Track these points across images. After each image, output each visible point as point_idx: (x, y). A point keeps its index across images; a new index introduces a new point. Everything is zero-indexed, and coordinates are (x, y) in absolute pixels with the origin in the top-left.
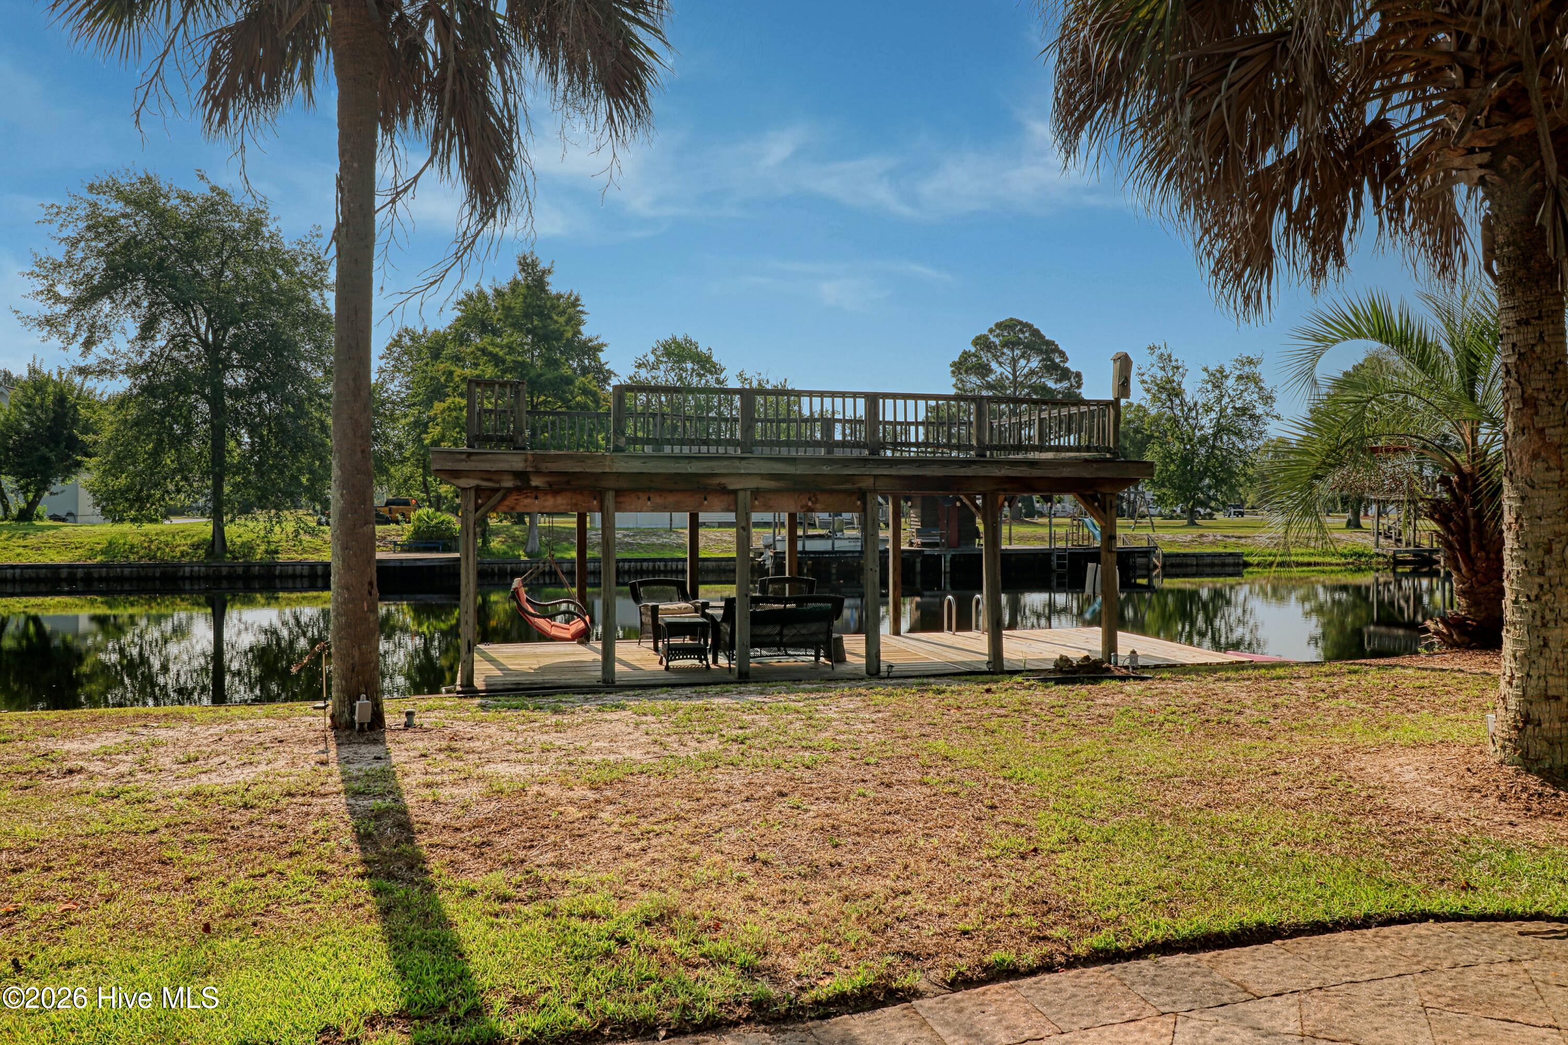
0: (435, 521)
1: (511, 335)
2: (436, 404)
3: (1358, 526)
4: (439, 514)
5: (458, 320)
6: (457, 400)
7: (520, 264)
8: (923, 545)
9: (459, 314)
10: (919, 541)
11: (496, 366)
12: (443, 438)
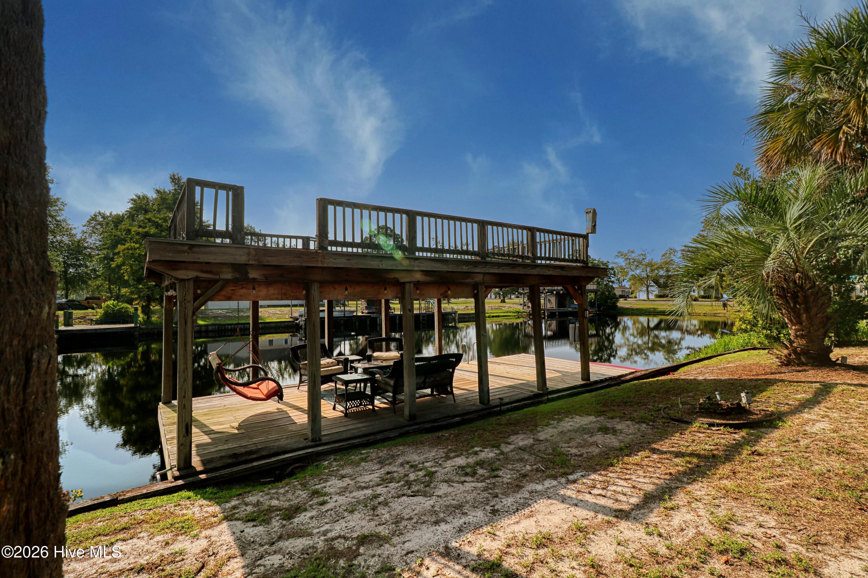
0: (118, 307)
1: (166, 213)
2: (119, 246)
3: (504, 302)
4: (120, 304)
5: (131, 208)
6: (133, 244)
7: (171, 178)
8: (368, 313)
9: (132, 206)
10: (367, 311)
11: (157, 228)
12: (123, 264)
